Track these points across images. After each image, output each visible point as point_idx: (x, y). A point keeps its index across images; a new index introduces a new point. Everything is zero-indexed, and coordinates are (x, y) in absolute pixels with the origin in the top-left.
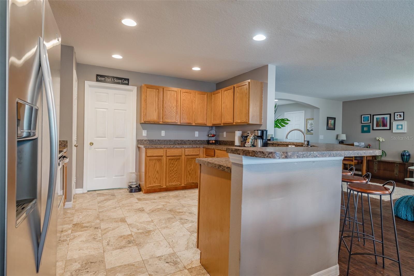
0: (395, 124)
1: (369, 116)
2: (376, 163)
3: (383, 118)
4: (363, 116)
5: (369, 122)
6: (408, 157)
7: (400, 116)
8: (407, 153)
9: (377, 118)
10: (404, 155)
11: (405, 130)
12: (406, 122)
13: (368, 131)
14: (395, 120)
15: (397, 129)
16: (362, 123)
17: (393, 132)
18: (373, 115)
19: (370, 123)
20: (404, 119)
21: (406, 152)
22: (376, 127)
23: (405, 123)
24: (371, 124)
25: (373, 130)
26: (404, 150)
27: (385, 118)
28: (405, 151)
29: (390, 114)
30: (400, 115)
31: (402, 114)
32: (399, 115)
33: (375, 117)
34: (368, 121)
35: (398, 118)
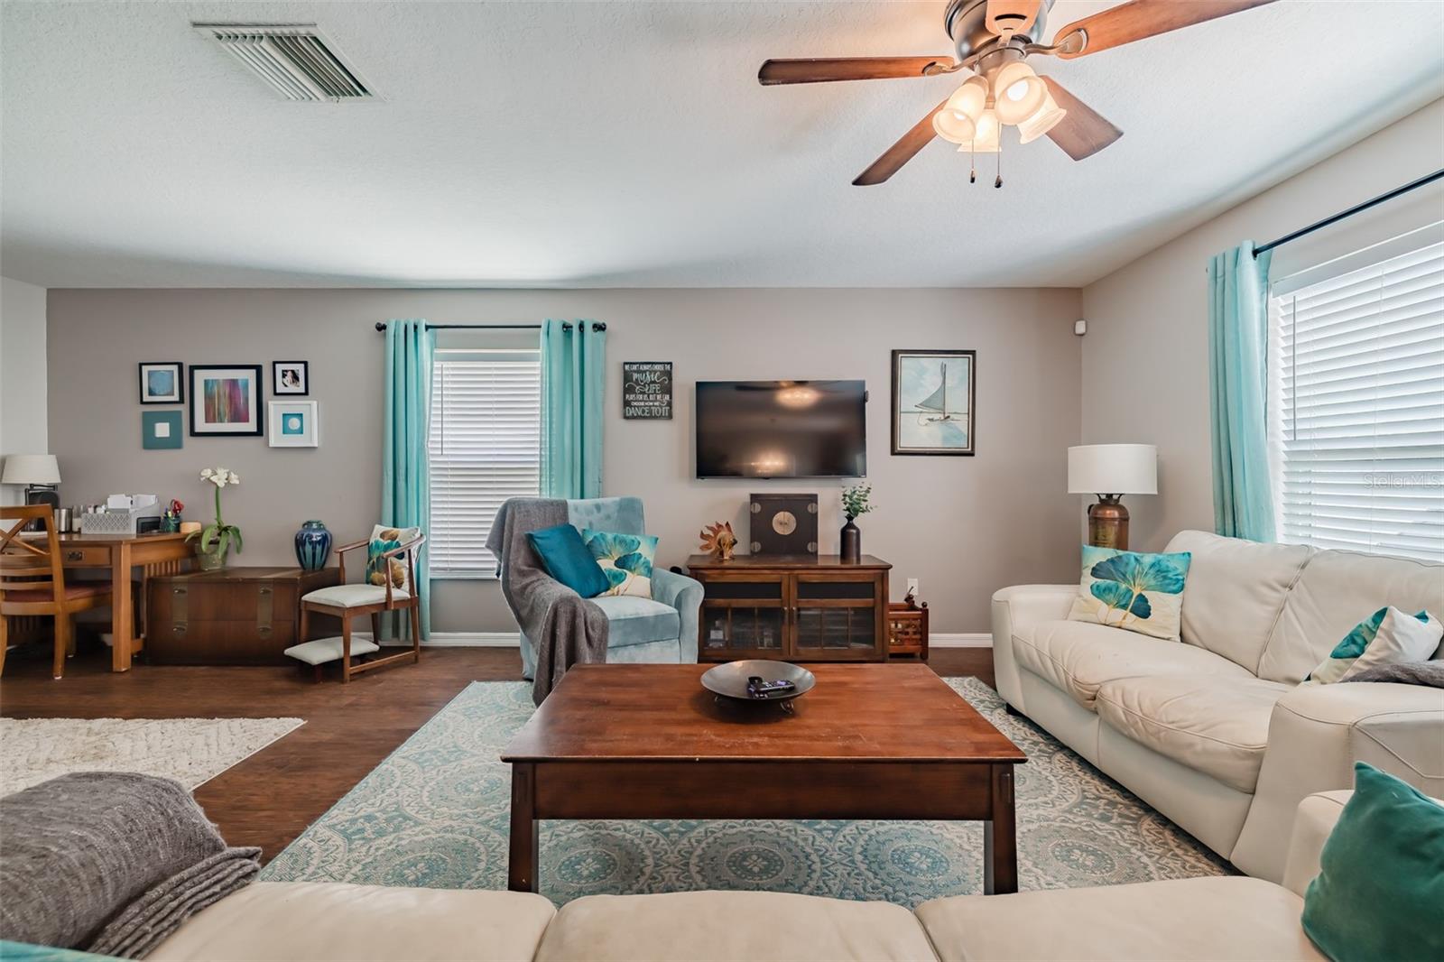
0: (275, 409)
1: (175, 368)
2: (181, 591)
3: (233, 383)
4: (145, 369)
5: (176, 398)
6: (319, 548)
7: (295, 378)
8: (314, 530)
9: (206, 382)
10: (304, 544)
11: (312, 437)
12: (315, 402)
13: (174, 443)
14: (276, 394)
15: (284, 433)
16: (142, 402)
17: (271, 445)
18: (192, 368)
19: (181, 401)
20: (306, 393)
21: (315, 526)
22: (206, 422)
23: (310, 408)
24: (184, 409)
25: (193, 434)
26: (305, 521)
27: (240, 383)
28: (309, 523)
29: (258, 369)
30: (293, 371)
31: (300, 368)
32: (289, 374)
33: (200, 376)
34: (167, 395)
35: (286, 386)
